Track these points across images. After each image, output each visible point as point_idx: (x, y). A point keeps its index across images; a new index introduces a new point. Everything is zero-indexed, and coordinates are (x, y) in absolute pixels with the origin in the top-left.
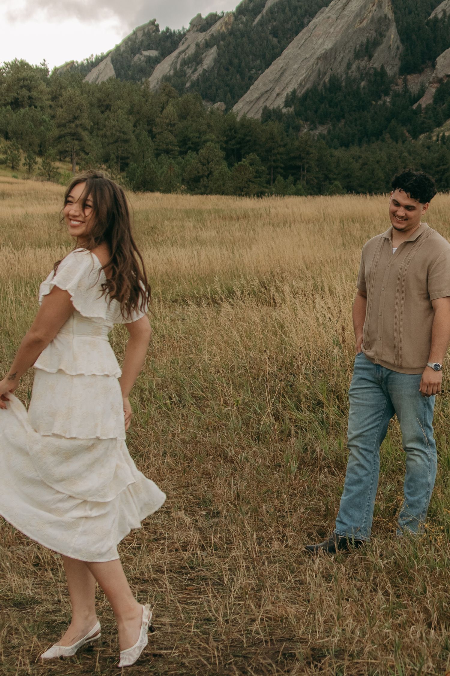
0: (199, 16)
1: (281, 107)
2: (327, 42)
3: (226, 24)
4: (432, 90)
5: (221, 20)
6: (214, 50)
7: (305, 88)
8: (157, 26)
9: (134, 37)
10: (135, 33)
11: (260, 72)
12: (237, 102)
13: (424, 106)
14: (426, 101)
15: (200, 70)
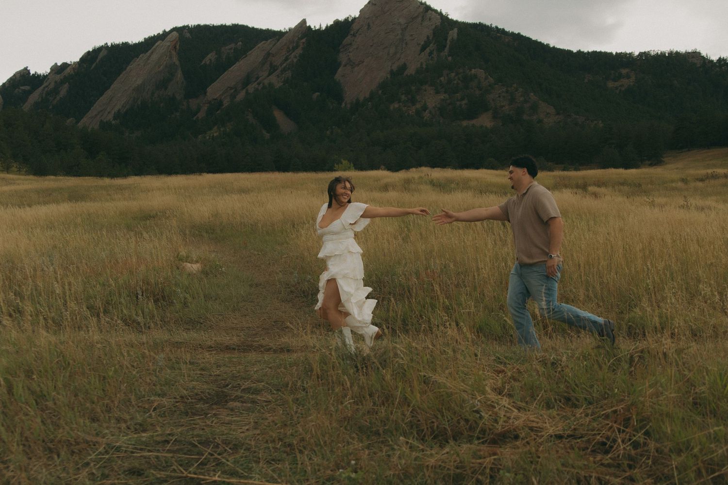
0: (56, 64)
1: (111, 120)
2: (138, 80)
3: (74, 68)
4: (205, 108)
5: (70, 67)
6: (66, 86)
7: (126, 108)
8: (29, 71)
9: (14, 78)
10: (14, 75)
11: (96, 99)
12: (83, 118)
13: (200, 118)
14: (201, 115)
15: (58, 98)
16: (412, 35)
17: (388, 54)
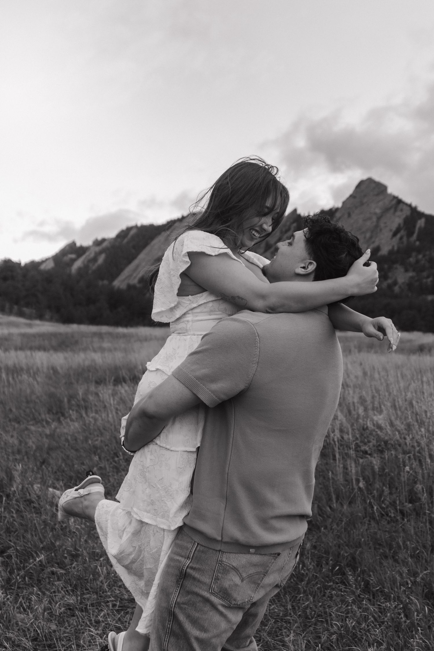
0: (97, 239)
1: (136, 284)
3: (110, 243)
5: (107, 242)
6: (104, 255)
8: (76, 244)
9: (65, 249)
11: (126, 266)
12: (114, 280)
16: (385, 223)
17: (365, 238)
